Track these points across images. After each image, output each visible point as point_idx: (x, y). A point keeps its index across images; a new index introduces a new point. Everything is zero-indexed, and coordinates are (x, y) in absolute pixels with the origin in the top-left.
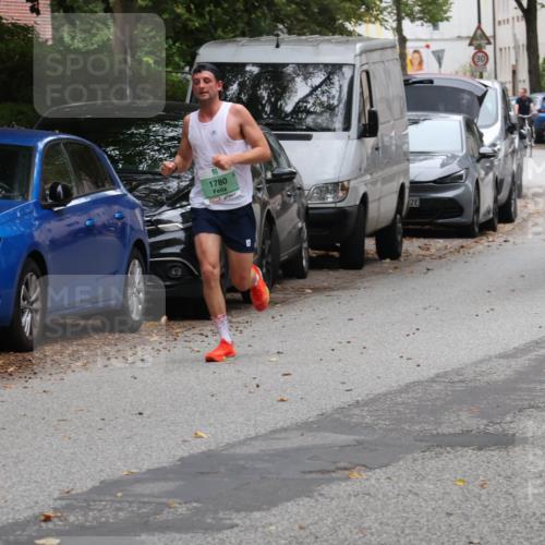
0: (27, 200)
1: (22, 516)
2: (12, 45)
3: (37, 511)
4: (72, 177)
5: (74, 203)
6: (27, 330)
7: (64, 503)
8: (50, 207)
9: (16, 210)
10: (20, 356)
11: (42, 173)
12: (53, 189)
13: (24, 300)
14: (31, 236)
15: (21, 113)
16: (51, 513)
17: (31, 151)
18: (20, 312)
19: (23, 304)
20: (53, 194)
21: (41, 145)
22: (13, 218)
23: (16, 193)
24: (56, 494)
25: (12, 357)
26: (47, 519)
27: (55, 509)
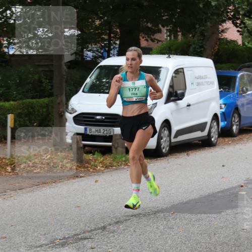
0: (234, 92)
1: (234, 186)
2: (230, 46)
3: (239, 184)
4: (248, 85)
5: (249, 93)
6: (234, 131)
7: (247, 182)
8: (241, 94)
9: (231, 95)
10: (233, 138)
11: (239, 83)
12: (242, 89)
13: (234, 121)
14: (236, 103)
15: (232, 66)
16: (243, 185)
17: (235, 78)
18: (232, 125)
19: (233, 123)
20: (243, 90)
21: (239, 76)
22: (230, 97)
23: (231, 90)
24: (245, 179)
25: (230, 139)
26: (242, 186)
27: (244, 184)
